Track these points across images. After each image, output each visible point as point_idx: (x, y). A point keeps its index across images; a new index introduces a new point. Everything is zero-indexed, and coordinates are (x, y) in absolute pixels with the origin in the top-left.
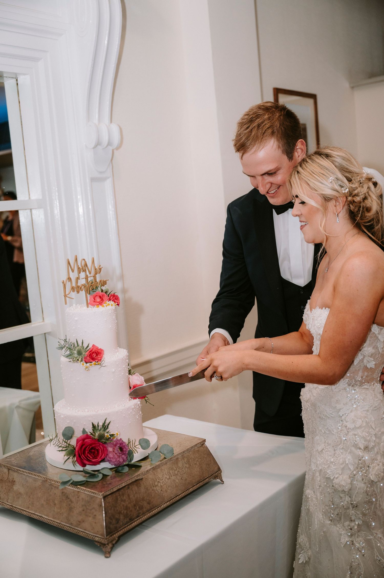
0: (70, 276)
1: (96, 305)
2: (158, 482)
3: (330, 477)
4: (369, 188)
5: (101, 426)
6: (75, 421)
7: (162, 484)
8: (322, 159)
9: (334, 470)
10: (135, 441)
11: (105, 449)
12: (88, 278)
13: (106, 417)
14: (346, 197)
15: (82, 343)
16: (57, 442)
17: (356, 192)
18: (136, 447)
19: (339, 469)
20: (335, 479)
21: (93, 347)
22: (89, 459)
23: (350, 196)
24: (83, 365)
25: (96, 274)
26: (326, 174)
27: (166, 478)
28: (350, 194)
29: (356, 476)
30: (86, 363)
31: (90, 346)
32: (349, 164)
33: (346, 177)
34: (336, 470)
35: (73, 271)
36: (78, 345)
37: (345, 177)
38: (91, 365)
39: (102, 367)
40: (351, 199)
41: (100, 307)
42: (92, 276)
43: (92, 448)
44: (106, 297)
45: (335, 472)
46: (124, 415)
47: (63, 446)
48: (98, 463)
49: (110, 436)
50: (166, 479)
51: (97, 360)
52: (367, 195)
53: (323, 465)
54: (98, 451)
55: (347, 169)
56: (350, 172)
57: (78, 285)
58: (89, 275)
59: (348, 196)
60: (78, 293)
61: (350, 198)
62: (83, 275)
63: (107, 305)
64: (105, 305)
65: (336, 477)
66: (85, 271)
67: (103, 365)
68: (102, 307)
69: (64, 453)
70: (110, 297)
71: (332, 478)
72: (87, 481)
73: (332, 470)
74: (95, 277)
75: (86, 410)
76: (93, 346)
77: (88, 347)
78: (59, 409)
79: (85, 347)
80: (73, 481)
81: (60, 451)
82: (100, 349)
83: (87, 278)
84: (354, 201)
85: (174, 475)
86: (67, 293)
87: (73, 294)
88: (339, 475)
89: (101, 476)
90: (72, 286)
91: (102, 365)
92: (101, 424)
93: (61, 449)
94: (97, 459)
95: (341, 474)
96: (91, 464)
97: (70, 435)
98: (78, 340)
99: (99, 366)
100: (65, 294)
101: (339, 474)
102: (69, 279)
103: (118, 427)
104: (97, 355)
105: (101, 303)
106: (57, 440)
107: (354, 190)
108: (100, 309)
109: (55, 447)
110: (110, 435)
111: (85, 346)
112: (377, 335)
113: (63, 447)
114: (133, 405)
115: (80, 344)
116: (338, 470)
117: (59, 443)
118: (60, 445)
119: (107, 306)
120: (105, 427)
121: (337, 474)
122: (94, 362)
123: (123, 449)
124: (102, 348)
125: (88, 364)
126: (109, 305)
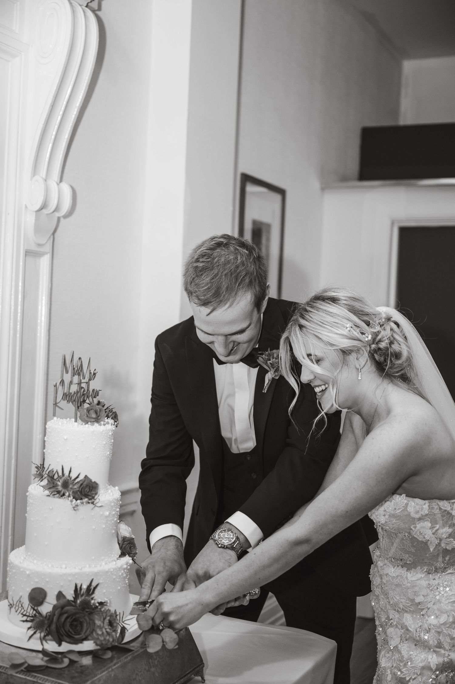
0: (64, 379)
1: (90, 422)
2: (137, 674)
3: (406, 677)
4: (392, 329)
5: (84, 589)
6: (47, 580)
7: (140, 678)
8: (328, 305)
9: (411, 669)
10: (123, 614)
11: (91, 622)
12: (82, 384)
13: (92, 578)
14: (370, 346)
15: (70, 472)
16: (20, 609)
17: (379, 337)
18: (125, 622)
19: (417, 667)
20: (411, 680)
21: (84, 479)
22: (70, 635)
23: (373, 343)
24: (71, 501)
25: (90, 380)
26: (340, 322)
27: (145, 669)
28: (374, 340)
29: (439, 678)
30: (76, 500)
31: (81, 477)
32: (361, 305)
33: (364, 321)
34: (413, 669)
35: (67, 372)
36: (63, 474)
37: (362, 321)
38: (82, 503)
39: (96, 507)
40: (375, 347)
41: (96, 424)
42: (85, 383)
43: (75, 620)
44: (103, 414)
45: (412, 671)
46: (114, 577)
47: (28, 614)
48: (81, 641)
49: (97, 605)
50: (145, 671)
51: (90, 497)
52: (392, 339)
53: (398, 661)
54: (81, 624)
55: (362, 311)
56: (367, 314)
57: (71, 391)
58: (83, 381)
59: (371, 344)
60: (68, 402)
61: (373, 346)
62: (76, 379)
63: (105, 423)
64: (102, 423)
65: (413, 677)
66: (79, 375)
67: (98, 505)
68: (99, 425)
69: (29, 624)
70: (109, 414)
71: (408, 679)
72: (47, 667)
73: (408, 669)
74: (88, 383)
75: (64, 566)
76: (86, 477)
77: (77, 477)
78: (21, 561)
79: (73, 478)
80: (29, 665)
81: (24, 621)
82: (95, 482)
83: (80, 383)
84: (379, 349)
85: (153, 666)
86: (58, 401)
87: (63, 404)
88: (417, 676)
89: (66, 661)
90: (64, 392)
91: (96, 505)
92: (85, 587)
93: (25, 618)
94: (81, 636)
95: (420, 674)
96: (72, 641)
97: (41, 600)
98: (64, 467)
99: (91, 506)
100: (55, 402)
101: (417, 674)
102: (62, 382)
103: (104, 593)
104: (91, 490)
105: (97, 420)
106: (20, 606)
107: (377, 336)
108: (96, 428)
109: (18, 614)
110: (98, 603)
111: (73, 476)
112: (451, 511)
113: (28, 616)
114: (125, 564)
115: (66, 473)
116: (416, 669)
117: (23, 611)
118: (24, 613)
119: (104, 425)
120: (91, 590)
121: (414, 673)
122: (86, 500)
123: (113, 623)
124: (98, 482)
125: (79, 501)
126: (108, 423)
